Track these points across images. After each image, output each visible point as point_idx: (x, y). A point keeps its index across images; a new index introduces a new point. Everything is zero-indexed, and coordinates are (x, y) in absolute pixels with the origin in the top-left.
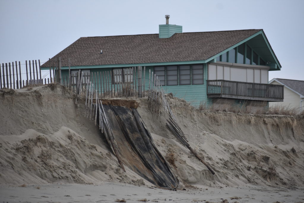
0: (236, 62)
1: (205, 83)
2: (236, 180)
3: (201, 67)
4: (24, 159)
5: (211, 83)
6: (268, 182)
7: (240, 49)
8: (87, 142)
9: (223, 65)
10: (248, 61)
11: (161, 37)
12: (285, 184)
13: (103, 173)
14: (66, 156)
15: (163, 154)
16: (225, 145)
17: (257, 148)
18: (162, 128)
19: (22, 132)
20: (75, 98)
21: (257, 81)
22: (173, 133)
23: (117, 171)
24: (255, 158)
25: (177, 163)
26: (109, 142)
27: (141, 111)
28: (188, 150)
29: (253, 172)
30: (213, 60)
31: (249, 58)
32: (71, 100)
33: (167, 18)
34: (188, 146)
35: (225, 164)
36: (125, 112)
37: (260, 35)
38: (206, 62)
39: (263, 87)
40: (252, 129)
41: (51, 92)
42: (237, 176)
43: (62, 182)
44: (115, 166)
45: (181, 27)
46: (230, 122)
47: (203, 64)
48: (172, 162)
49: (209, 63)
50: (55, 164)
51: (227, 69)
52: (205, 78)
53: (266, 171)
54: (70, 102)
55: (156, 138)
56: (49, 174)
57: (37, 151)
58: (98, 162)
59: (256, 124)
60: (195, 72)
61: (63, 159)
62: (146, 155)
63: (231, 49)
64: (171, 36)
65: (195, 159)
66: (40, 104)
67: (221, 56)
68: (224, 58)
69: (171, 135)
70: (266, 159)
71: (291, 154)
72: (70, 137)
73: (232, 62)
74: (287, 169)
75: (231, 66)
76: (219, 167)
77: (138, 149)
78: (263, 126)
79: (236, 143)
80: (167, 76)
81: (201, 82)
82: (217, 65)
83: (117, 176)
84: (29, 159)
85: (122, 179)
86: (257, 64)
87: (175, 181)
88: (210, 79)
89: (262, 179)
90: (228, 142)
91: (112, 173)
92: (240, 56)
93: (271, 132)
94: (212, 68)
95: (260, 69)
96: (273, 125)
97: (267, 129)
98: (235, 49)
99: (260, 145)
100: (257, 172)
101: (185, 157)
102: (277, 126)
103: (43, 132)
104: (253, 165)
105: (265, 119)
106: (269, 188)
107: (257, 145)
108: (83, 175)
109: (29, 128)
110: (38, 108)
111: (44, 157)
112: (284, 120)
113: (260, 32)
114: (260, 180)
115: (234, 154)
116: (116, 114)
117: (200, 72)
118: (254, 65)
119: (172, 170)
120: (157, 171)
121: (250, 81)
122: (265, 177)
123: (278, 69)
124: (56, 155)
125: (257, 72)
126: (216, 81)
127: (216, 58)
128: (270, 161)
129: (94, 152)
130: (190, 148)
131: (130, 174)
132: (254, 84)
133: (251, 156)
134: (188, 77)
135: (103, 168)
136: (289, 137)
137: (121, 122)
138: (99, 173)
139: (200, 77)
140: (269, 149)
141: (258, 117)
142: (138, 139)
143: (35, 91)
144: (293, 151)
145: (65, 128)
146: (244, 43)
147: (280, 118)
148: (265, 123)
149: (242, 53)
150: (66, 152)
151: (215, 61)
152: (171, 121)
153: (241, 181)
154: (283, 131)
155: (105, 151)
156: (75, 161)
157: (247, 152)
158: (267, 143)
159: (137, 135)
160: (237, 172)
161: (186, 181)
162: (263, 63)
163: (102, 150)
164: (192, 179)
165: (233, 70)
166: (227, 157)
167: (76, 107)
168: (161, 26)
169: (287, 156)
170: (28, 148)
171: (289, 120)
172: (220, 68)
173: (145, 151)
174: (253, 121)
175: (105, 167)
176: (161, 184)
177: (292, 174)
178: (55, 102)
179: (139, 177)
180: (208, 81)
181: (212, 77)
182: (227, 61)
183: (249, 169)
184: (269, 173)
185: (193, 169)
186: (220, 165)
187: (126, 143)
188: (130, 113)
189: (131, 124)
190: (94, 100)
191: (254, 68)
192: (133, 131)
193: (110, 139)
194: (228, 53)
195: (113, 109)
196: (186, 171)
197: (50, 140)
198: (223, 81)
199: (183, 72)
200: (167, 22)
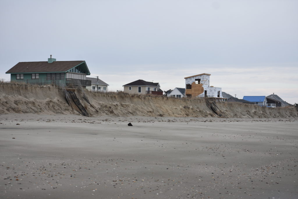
0: (75, 72)
1: (65, 79)
2: (103, 114)
3: (64, 74)
4: (49, 107)
5: (67, 79)
6: (112, 115)
7: (77, 68)
8: (63, 102)
9: (71, 73)
10: (79, 72)
11: (49, 63)
12: (116, 115)
13: (68, 112)
14: (58, 106)
15: (83, 106)
16: (99, 103)
17: (107, 104)
18: (81, 98)
19: (46, 99)
20: (59, 89)
21: (82, 79)
22: (85, 99)
23: (72, 111)
24: (107, 107)
25: (87, 109)
26: (69, 102)
27: (76, 92)
28: (90, 105)
29: (107, 111)
30: (68, 71)
31: (80, 71)
32: (58, 89)
33: (51, 56)
34: (90, 103)
35: (100, 109)
36: (72, 93)
37: (84, 63)
38: (66, 72)
39: (85, 81)
40: (105, 98)
41: (52, 87)
42: (103, 113)
43: (59, 114)
44: (71, 109)
45: (55, 59)
46: (99, 96)
47: (64, 73)
48: (86, 108)
49: (67, 72)
50: (56, 108)
51: (72, 74)
52: (65, 78)
53: (110, 111)
54: (57, 90)
55: (81, 101)
56: (55, 112)
57: (51, 104)
58: (67, 108)
59: (106, 97)
60: (62, 75)
61: (58, 107)
62: (79, 106)
63: (74, 68)
64: (52, 62)
65: (92, 108)
66: (50, 90)
67: (70, 70)
68: (72, 71)
69: (84, 100)
70: (110, 107)
71: (116, 106)
72: (58, 101)
73: (74, 72)
74: (116, 110)
75: (74, 74)
76: (98, 110)
77: (77, 104)
78: (108, 97)
79: (101, 102)
80: (51, 77)
81: (63, 79)
82: (69, 73)
83: (72, 112)
84: (50, 107)
85: (74, 113)
86: (82, 73)
87: (88, 114)
88: (67, 78)
89: (110, 114)
90: (99, 102)
91: (71, 111)
92: (77, 70)
93: (110, 99)
94: (67, 74)
95: (83, 75)
96: (111, 97)
97: (109, 98)
98: (75, 68)
99: (108, 103)
100: (108, 111)
101: (89, 107)
102: (112, 97)
103: (51, 99)
104: (107, 109)
105: (109, 95)
106: (113, 116)
107: (107, 103)
108: (63, 112)
109: (47, 98)
110: (49, 92)
111: (53, 106)
112: (114, 95)
113: (84, 62)
114: (109, 114)
115: (101, 106)
116: (70, 94)
117: (63, 75)
118: (81, 73)
119: (87, 111)
120: (83, 111)
121: (80, 79)
122: (111, 113)
123: (89, 75)
124: (56, 106)
125: (82, 76)
126: (69, 79)
127: (69, 71)
128: (111, 108)
129: (65, 105)
130: (90, 104)
131: (75, 111)
132: (81, 80)
133: (106, 106)
134: (59, 77)
135: (68, 110)
136: (115, 101)
137: (71, 96)
138: (67, 111)
139: (63, 77)
140: (110, 104)
141: (107, 94)
142: (76, 101)
143: (49, 87)
144: (117, 105)
145: (56, 98)
146: (78, 66)
147: (113, 95)
148: (109, 96)
149: (78, 69)
150: (58, 105)
151: (69, 72)
152: (84, 95)
153: (104, 114)
154: (113, 98)
155: (68, 105)
156: (61, 108)
157: (104, 105)
158: (109, 102)
159: (76, 100)
160: (103, 111)
161: (90, 114)
162: (84, 72)
163: (67, 105)
164: (92, 113)
165: (74, 75)
166: (100, 107)
167: (59, 91)
168: (49, 59)
169: (115, 106)
170: (49, 104)
171: (115, 95)
172: (70, 74)
173: (79, 105)
174: (105, 95)
175: (69, 110)
176: (84, 115)
177: (117, 112)
178: (54, 90)
179: (78, 113)
180: (66, 79)
181: (67, 77)
182: (73, 72)
183: (106, 110)
184: (112, 112)
185: (92, 110)
186: (98, 109)
187: (73, 103)
188: (74, 93)
189: (74, 97)
190: (64, 89)
191: (81, 74)
192: (75, 99)
193: (69, 101)
194: (73, 69)
195: (69, 92)
196: (90, 111)
197: (53, 101)
198: (71, 79)
199: (57, 75)
200: (51, 57)
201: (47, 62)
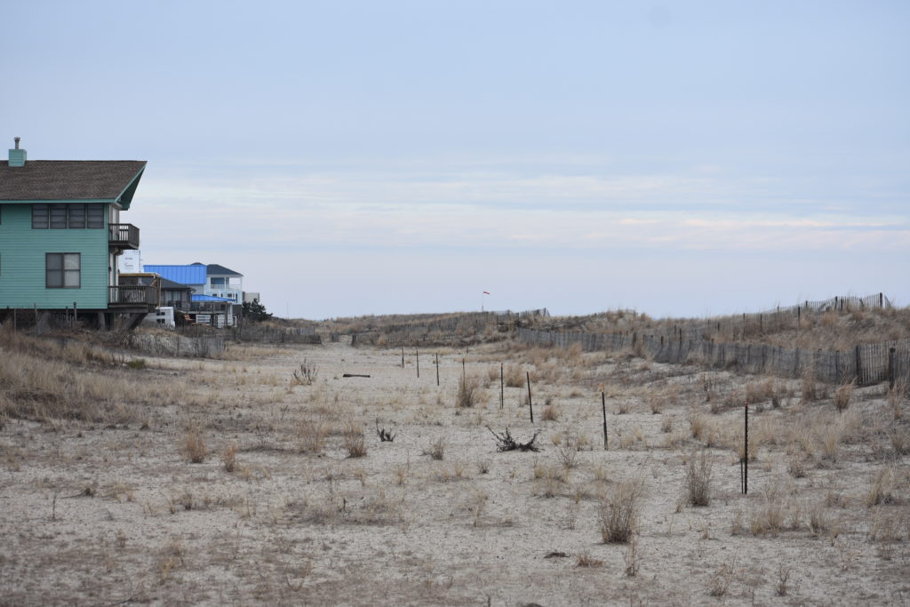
3: (101, 207)
5: (110, 228)
11: (11, 165)
33: (17, 140)
47: (104, 204)
52: (106, 220)
60: (91, 213)
64: (24, 163)
80: (50, 216)
81: (99, 226)
88: (110, 221)
117: (100, 213)
134: (82, 219)
139: (99, 219)
168: (11, 152)
180: (109, 225)
199: (74, 213)
200: (17, 146)
201: (6, 163)
